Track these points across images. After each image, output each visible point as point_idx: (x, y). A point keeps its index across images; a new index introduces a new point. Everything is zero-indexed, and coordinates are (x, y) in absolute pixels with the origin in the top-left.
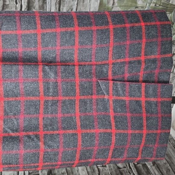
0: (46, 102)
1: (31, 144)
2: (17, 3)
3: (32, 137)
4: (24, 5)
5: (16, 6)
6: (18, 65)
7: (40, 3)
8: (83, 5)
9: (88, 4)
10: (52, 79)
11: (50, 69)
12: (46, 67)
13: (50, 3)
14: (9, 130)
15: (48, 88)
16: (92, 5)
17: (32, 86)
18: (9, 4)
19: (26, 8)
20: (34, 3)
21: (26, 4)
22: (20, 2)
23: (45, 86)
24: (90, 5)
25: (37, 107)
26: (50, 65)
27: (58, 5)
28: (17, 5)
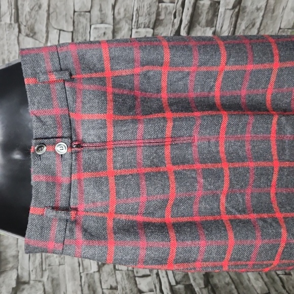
0: (281, 169)
1: (270, 231)
2: (175, 17)
3: (269, 221)
4: (186, 19)
5: (173, 22)
6: (248, 115)
7: (208, 16)
8: (272, 17)
9: (280, 15)
10: (288, 135)
11: (287, 120)
12: (283, 119)
13: (222, 16)
14: (233, 211)
15: (284, 149)
16: (285, 17)
17: (261, 147)
18: (163, 19)
19: (187, 25)
20: (200, 16)
21: (188, 18)
22: (181, 14)
23: (278, 146)
24: (282, 17)
25: (269, 178)
26: (288, 115)
27: (234, 19)
28: (176, 21)
